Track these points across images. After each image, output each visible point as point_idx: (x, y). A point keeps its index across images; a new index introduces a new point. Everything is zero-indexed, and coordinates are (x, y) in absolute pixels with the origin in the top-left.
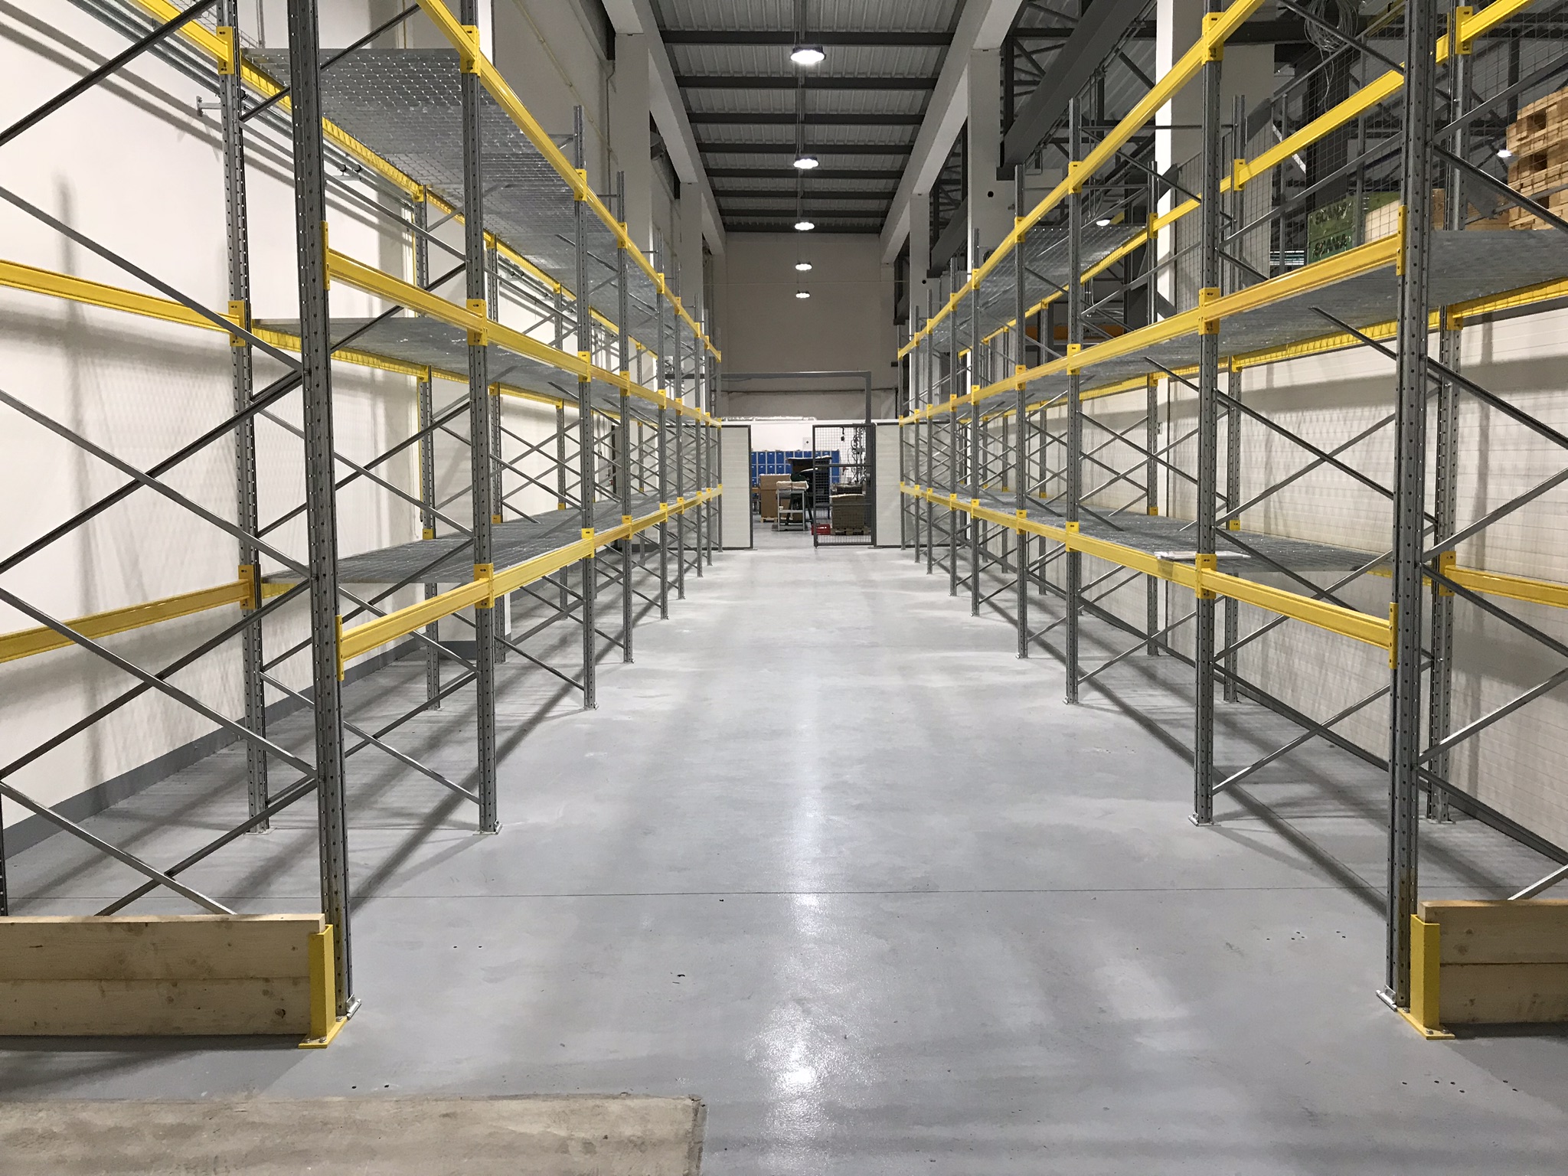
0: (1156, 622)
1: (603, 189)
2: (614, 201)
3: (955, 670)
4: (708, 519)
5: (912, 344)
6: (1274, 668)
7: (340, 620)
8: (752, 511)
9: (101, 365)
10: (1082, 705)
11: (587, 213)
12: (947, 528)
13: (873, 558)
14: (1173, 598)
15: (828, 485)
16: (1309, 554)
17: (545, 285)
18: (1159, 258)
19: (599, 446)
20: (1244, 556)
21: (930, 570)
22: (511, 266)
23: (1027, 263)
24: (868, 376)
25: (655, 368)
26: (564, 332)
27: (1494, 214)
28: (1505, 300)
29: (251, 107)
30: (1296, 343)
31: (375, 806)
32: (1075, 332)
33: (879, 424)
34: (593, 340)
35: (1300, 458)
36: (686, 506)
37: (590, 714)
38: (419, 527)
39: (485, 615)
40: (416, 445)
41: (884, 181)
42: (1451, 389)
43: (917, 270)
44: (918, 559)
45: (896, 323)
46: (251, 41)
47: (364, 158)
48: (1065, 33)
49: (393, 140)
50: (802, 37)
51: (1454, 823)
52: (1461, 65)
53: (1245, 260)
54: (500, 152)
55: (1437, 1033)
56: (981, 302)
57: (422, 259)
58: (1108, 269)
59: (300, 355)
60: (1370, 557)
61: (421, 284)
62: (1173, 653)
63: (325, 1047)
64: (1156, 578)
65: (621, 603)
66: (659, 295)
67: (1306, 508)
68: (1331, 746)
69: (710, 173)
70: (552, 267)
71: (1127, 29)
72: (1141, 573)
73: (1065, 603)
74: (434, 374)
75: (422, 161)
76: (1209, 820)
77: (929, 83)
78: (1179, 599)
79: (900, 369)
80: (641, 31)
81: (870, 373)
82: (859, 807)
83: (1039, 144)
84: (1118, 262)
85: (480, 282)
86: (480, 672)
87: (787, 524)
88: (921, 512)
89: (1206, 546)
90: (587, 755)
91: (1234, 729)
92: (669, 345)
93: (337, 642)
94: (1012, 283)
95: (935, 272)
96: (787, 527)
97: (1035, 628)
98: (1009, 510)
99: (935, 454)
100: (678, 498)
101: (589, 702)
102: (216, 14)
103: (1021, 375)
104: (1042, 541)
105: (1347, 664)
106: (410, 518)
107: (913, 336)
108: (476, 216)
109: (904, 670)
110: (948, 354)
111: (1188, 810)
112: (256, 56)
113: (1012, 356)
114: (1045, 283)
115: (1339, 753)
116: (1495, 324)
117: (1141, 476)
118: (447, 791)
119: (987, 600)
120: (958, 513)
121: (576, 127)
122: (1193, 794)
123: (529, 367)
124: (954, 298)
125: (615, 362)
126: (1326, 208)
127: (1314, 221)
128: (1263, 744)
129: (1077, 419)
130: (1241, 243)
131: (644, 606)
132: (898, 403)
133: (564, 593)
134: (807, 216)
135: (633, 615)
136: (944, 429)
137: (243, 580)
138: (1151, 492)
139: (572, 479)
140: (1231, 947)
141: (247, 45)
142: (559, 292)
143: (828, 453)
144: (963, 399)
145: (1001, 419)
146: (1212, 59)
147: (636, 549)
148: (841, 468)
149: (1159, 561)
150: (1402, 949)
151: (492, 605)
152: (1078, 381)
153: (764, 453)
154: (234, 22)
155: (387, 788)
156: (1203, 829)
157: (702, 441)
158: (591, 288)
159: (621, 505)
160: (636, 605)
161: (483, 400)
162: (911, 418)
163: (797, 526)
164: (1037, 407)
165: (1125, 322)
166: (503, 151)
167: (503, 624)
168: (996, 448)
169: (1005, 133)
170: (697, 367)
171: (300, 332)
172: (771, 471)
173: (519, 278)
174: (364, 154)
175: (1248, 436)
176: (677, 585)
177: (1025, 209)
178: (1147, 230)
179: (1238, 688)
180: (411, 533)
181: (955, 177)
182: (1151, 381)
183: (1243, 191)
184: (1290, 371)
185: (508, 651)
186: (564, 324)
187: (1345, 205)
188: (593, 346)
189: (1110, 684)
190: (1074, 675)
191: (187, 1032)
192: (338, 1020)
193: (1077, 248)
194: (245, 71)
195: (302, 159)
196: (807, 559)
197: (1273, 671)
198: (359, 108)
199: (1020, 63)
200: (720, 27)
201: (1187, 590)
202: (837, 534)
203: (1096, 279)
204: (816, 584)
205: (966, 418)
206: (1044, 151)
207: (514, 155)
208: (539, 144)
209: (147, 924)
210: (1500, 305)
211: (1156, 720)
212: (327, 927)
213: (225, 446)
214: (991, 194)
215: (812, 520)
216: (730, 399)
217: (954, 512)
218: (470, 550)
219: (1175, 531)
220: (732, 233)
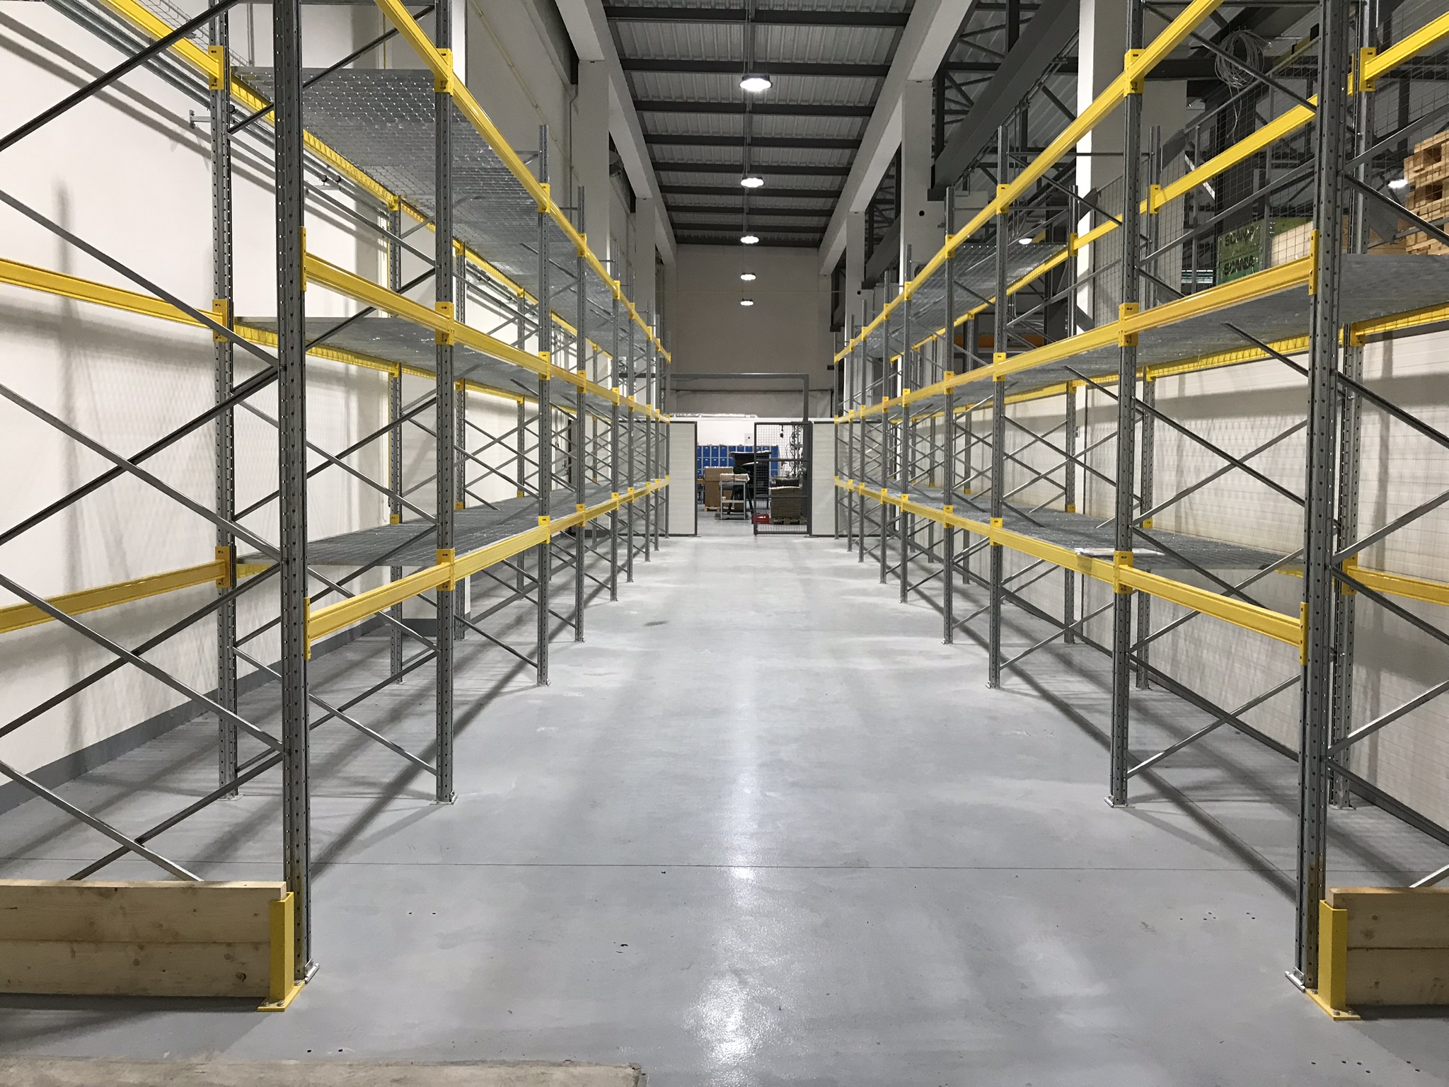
0: (1073, 612)
1: (565, 202)
2: (575, 213)
3: (883, 653)
4: (656, 508)
5: (847, 350)
6: (1184, 657)
7: (308, 601)
8: (697, 501)
9: (93, 357)
10: (1004, 690)
11: (551, 223)
12: (878, 519)
13: (808, 546)
14: (1089, 590)
15: (768, 477)
16: (1219, 552)
17: (509, 289)
18: (1079, 274)
19: (557, 439)
20: (1159, 553)
21: (861, 559)
22: (479, 272)
23: (956, 277)
24: (806, 378)
25: (610, 368)
26: (527, 333)
27: (1395, 240)
28: (1406, 320)
29: (239, 120)
30: (1207, 356)
31: (340, 775)
32: (1000, 342)
33: (815, 423)
34: (553, 341)
35: (1210, 463)
36: (636, 495)
37: (543, 690)
38: (387, 511)
39: (445, 597)
40: (386, 436)
41: (823, 200)
42: (1353, 401)
43: (853, 281)
44: (850, 548)
45: (832, 330)
46: (242, 60)
47: (343, 169)
48: (993, 67)
49: (371, 153)
50: (751, 66)
51: (1355, 809)
52: (1364, 102)
53: (1160, 278)
54: (470, 166)
55: (1344, 1015)
56: (913, 312)
57: (395, 263)
58: (1029, 284)
59: (276, 350)
60: (1276, 557)
61: (394, 287)
62: (1088, 642)
63: (282, 1010)
64: (1073, 572)
65: (574, 585)
66: (615, 301)
67: (1215, 508)
68: (1237, 733)
69: (664, 189)
70: (516, 273)
71: (1050, 64)
72: (1058, 566)
73: (988, 593)
74: (404, 370)
75: (397, 173)
76: (1123, 803)
77: (866, 111)
78: (1094, 590)
79: (836, 371)
80: (602, 58)
81: (808, 375)
82: (794, 784)
83: (967, 168)
84: (1039, 278)
85: (448, 286)
86: (440, 651)
87: (729, 514)
88: (853, 504)
89: (1124, 544)
90: (539, 730)
91: (1148, 716)
92: (624, 347)
93: (305, 623)
94: (941, 295)
95: (869, 284)
96: (728, 516)
97: (959, 615)
98: (935, 504)
99: (868, 451)
100: (629, 488)
101: (542, 678)
102: (208, 34)
103: (951, 380)
104: (967, 534)
105: (1252, 656)
106: (379, 502)
107: (848, 342)
108: (445, 225)
109: (837, 653)
110: (881, 359)
111: (1104, 791)
112: (244, 73)
113: (940, 362)
114: (972, 296)
115: (1245, 740)
116: (1395, 341)
117: (1060, 477)
118: (407, 762)
119: (915, 588)
120: (888, 506)
121: (541, 144)
122: (1109, 777)
123: (492, 365)
124: (887, 308)
125: (573, 361)
126: (1235, 231)
127: (1224, 243)
128: (1174, 731)
129: (1000, 422)
130: (1156, 262)
131: (595, 588)
132: (834, 403)
133: (520, 576)
134: (752, 230)
135: (585, 596)
136: (876, 429)
137: (219, 561)
138: (1069, 490)
139: (530, 469)
140: (1146, 926)
141: (237, 64)
142: (522, 296)
143: (768, 448)
144: (893, 402)
145: (929, 420)
146: (1133, 92)
147: (588, 534)
148: (780, 463)
149: (1078, 557)
150: (1311, 933)
151: (453, 587)
152: (1002, 388)
153: (709, 447)
154: (225, 42)
155: (350, 758)
156: (1119, 811)
157: (652, 436)
158: (551, 293)
159: (575, 495)
160: (587, 586)
161: (449, 395)
162: (846, 418)
163: (738, 515)
164: (963, 410)
165: (1045, 332)
166: (474, 165)
167: (463, 603)
168: (923, 447)
169: (936, 157)
170: (649, 366)
171: (277, 329)
172: (715, 464)
173: (486, 283)
174: (344, 166)
175: (1161, 441)
176: (626, 569)
177: (955, 229)
178: (1068, 248)
179: (1151, 676)
180: (379, 518)
181: (889, 197)
182: (1070, 389)
183: (1158, 214)
184: (1201, 381)
185: (467, 629)
186: (526, 325)
187: (1252, 229)
188: (553, 347)
189: (1028, 669)
190: (997, 661)
191: (152, 993)
192: (296, 985)
193: (1004, 263)
194: (235, 87)
195: (283, 168)
196: (748, 546)
197: (1183, 661)
198: (339, 124)
199: (950, 94)
200: (675, 56)
201: (1103, 586)
202: (775, 523)
203: (1018, 293)
204: (754, 570)
205: (896, 418)
206: (971, 174)
207: (484, 169)
208: (506, 158)
209: (116, 889)
210: (1401, 324)
211: (1073, 705)
212: (288, 895)
213: (205, 435)
214: (922, 213)
215: (752, 509)
216: (678, 397)
217: (884, 506)
218: (434, 535)
219: (1092, 528)
220: (685, 246)
